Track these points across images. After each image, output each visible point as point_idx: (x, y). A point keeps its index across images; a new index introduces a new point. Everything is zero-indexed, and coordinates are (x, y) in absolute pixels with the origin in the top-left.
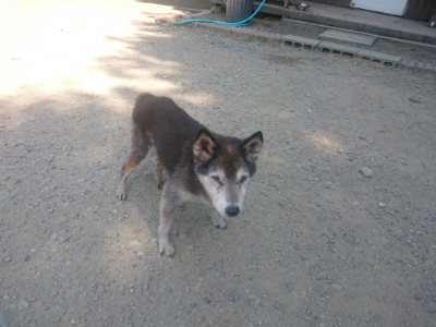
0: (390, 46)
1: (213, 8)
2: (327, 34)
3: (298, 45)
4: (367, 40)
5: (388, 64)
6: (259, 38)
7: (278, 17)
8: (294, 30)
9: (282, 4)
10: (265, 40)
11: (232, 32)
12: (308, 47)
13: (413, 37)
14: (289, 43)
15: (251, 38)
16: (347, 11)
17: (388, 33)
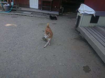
0: (34, 14)
1: (3, 10)
2: (24, 13)
3: (18, 15)
4: (30, 13)
5: (31, 16)
6: (11, 14)
7: (16, 10)
8: (19, 13)
9: (16, 8)
10: (12, 14)
11: (6, 14)
12: (19, 15)
13: (38, 12)
14: (16, 14)
15: (9, 14)
16: (29, 9)
17: (34, 12)
